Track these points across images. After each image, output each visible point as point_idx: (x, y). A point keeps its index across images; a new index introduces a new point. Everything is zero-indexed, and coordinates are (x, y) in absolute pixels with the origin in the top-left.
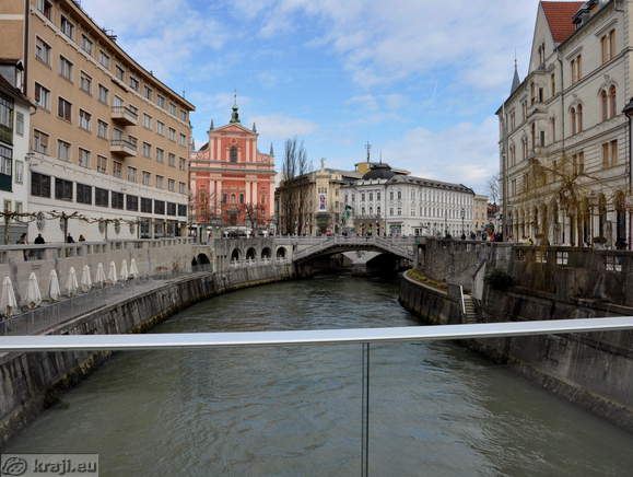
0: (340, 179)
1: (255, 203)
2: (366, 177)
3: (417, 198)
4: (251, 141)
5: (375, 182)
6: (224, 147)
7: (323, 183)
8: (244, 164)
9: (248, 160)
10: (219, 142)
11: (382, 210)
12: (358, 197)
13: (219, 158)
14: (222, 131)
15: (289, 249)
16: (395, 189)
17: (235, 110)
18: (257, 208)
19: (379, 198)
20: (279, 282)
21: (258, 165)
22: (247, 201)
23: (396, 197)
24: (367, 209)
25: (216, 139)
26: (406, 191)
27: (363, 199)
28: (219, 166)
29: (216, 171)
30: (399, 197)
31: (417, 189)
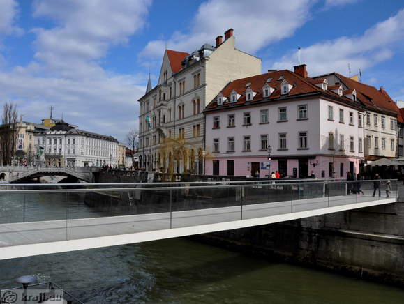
0: (33, 129)
2: (52, 129)
3: (85, 144)
5: (59, 133)
7: (22, 131)
11: (63, 150)
12: (47, 141)
16: (71, 138)
19: (61, 143)
23: (72, 142)
24: (52, 149)
26: (79, 139)
30: (74, 143)
31: (85, 138)
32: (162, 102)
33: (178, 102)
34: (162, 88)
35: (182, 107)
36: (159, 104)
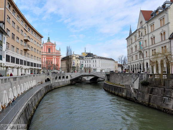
0: (78, 57)
1: (55, 64)
2: (86, 56)
3: (100, 62)
4: (54, 47)
5: (89, 58)
6: (47, 48)
7: (74, 58)
8: (52, 53)
9: (53, 52)
10: (45, 47)
11: (91, 65)
12: (84, 62)
13: (45, 51)
14: (46, 44)
15: (69, 76)
16: (94, 60)
17: (49, 38)
18: (56, 65)
19: (90, 62)
20: (67, 85)
21: (56, 53)
22: (53, 63)
23: (95, 62)
24: (87, 65)
25: (44, 46)
26: (97, 60)
27: (86, 62)
28: (45, 54)
29: (44, 55)
30: (96, 62)
31: (100, 59)
32: (141, 37)
33: (150, 36)
34: (140, 30)
35: (153, 38)
36: (139, 38)
